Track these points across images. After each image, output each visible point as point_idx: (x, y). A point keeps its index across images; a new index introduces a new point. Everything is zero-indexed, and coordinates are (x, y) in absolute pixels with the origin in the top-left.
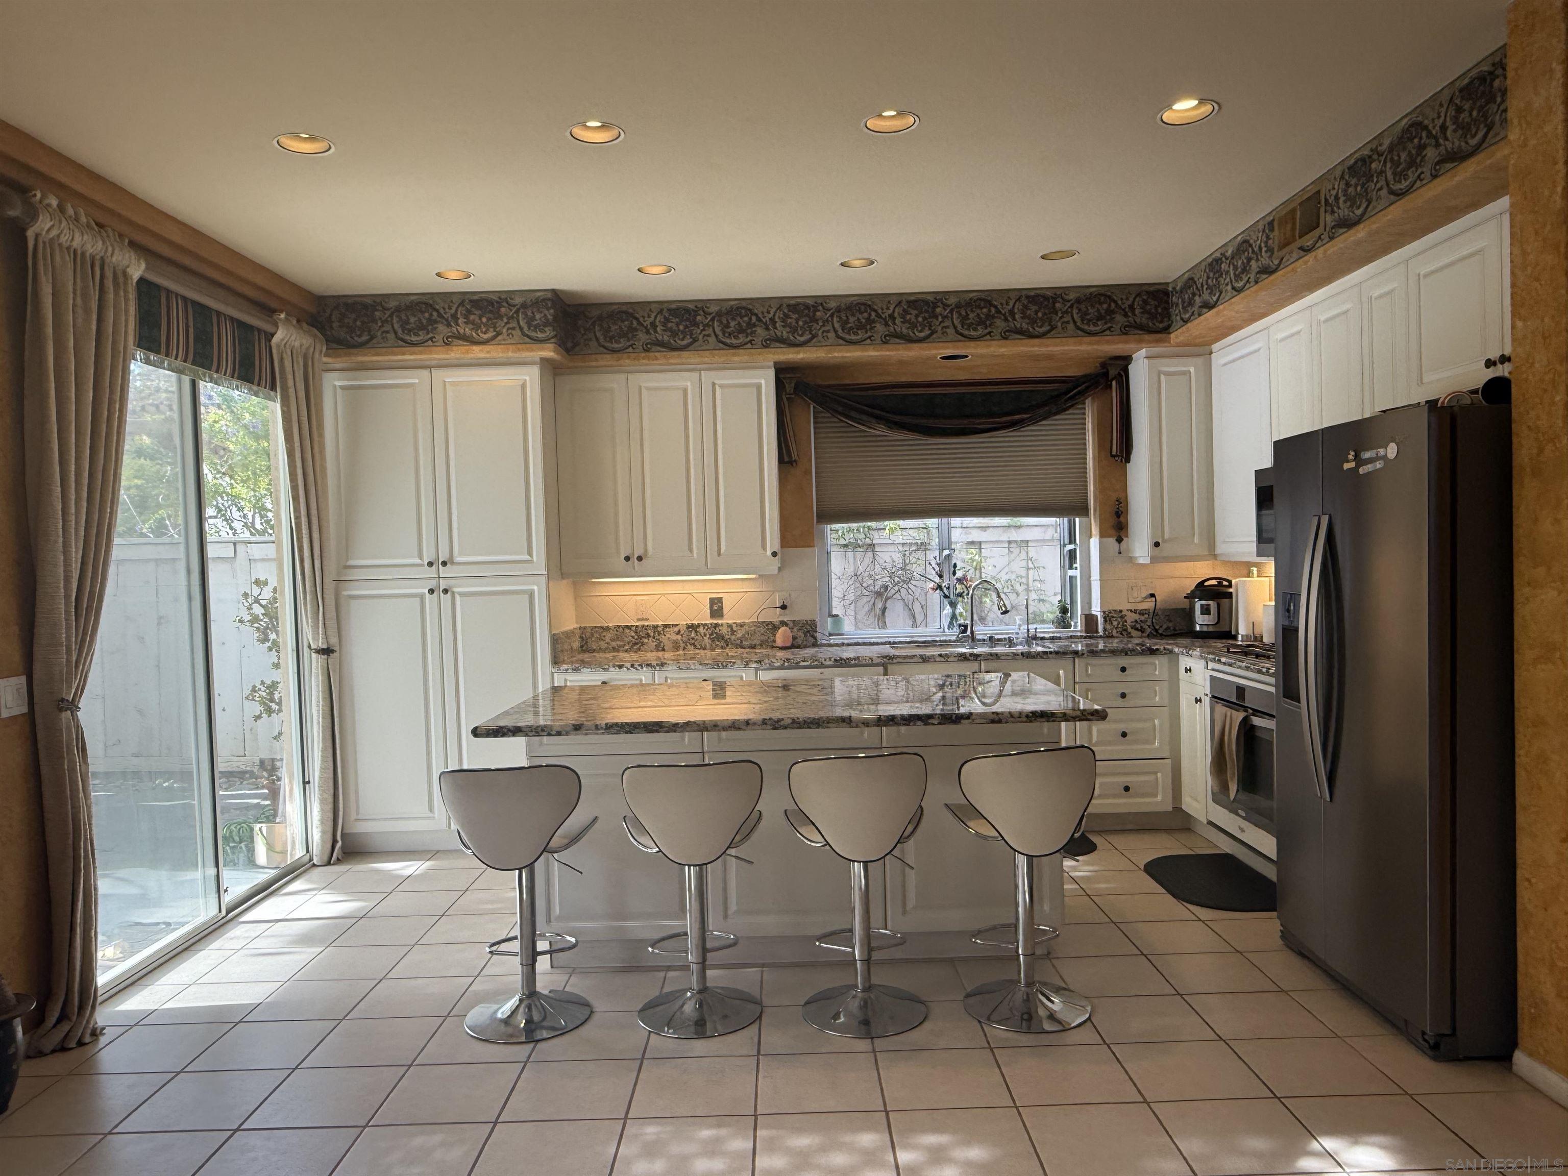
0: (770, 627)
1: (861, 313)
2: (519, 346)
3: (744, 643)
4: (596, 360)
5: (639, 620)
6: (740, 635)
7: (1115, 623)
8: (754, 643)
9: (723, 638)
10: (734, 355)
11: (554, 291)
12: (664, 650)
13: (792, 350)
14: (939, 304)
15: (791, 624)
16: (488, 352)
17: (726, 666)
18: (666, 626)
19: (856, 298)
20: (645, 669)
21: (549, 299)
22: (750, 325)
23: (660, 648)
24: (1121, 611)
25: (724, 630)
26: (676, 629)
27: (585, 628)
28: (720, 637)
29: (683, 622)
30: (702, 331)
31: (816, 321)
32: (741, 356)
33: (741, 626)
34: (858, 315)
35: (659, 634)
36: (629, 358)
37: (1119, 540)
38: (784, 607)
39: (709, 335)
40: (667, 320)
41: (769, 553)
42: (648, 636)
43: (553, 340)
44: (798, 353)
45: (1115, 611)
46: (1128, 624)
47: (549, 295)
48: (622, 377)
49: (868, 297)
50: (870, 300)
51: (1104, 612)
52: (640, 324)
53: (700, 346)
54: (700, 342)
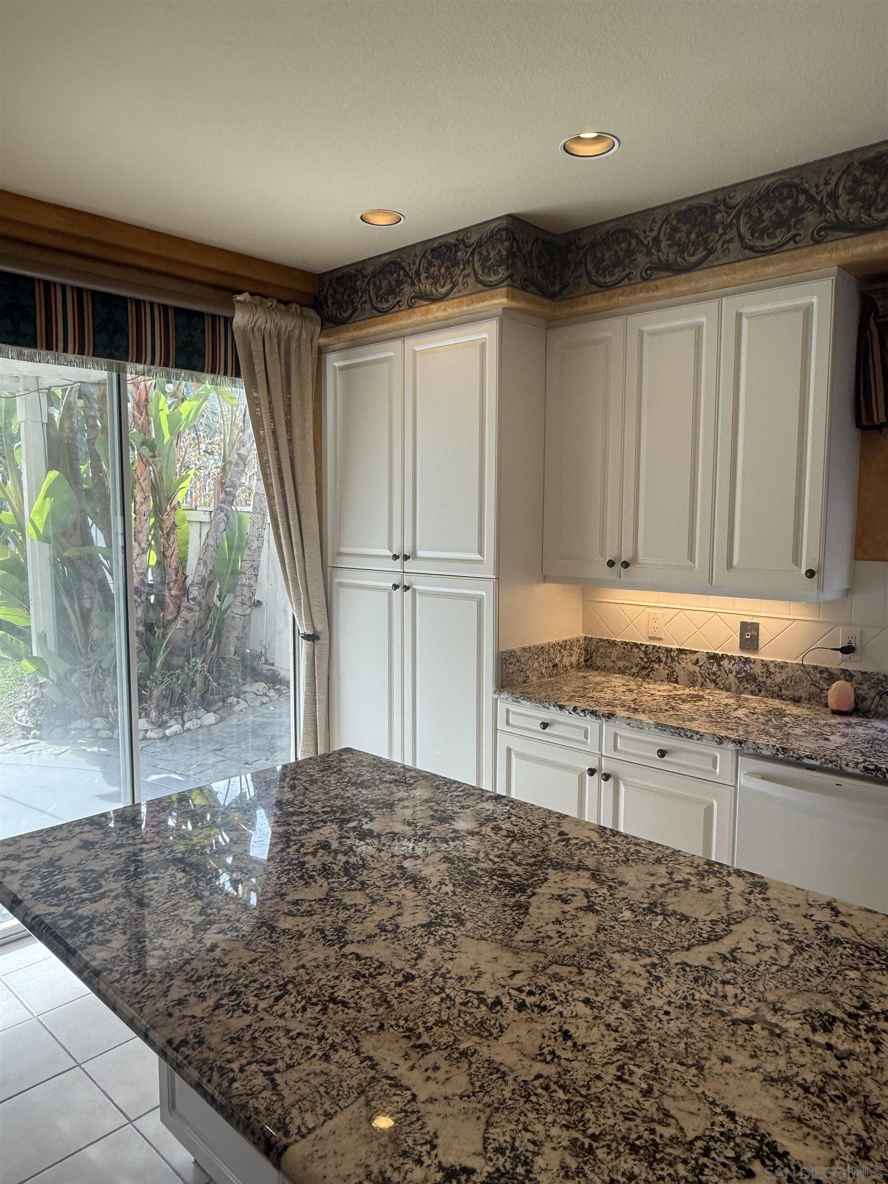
0: (825, 675)
2: (473, 296)
3: (784, 692)
4: (585, 303)
5: (651, 638)
6: (778, 680)
8: (798, 694)
9: (755, 679)
10: (766, 264)
12: (676, 682)
13: (861, 238)
15: (858, 677)
16: (445, 310)
17: (691, 737)
18: (681, 651)
20: (588, 716)
22: (796, 211)
23: (672, 678)
25: (758, 670)
26: (694, 657)
27: (591, 639)
28: (751, 678)
29: (705, 648)
30: (721, 236)
32: (774, 266)
33: (782, 667)
35: (673, 660)
36: (622, 294)
38: (847, 650)
39: (730, 241)
40: (675, 230)
41: (803, 571)
42: (659, 661)
44: (874, 242)
48: (618, 322)
52: (640, 243)
53: (717, 259)
54: (718, 253)
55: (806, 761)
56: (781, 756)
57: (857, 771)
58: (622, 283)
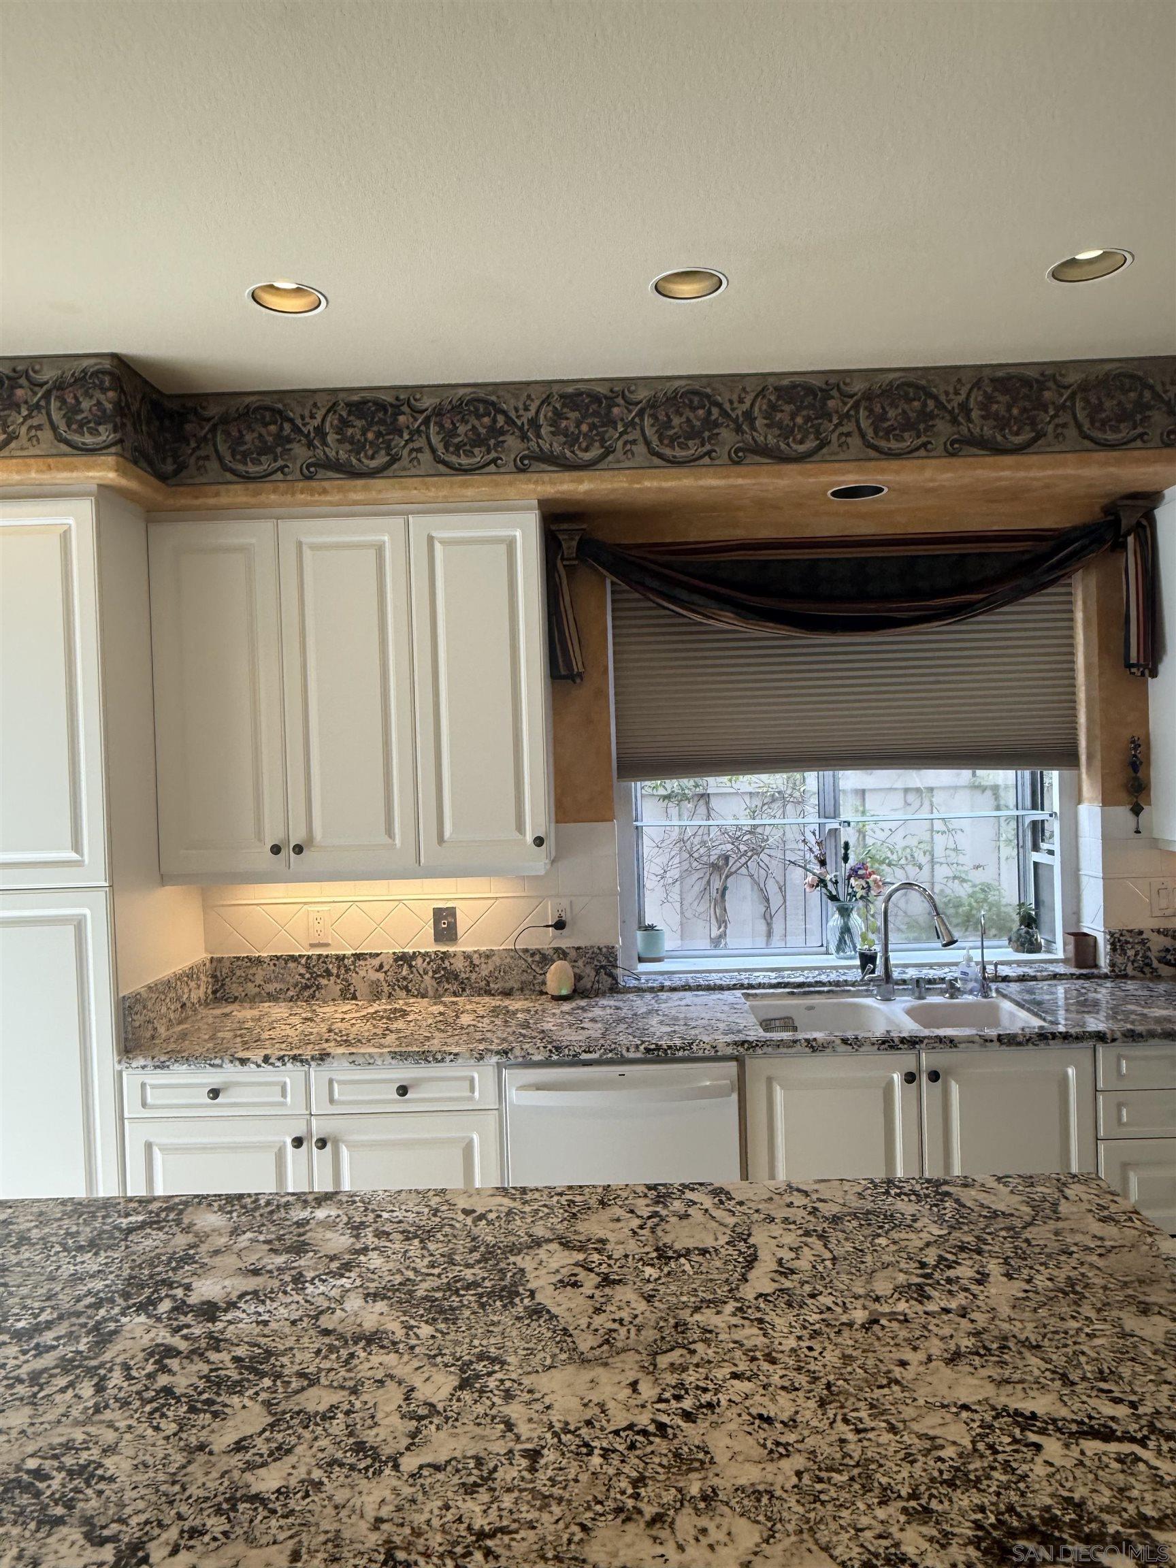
0: (537, 958)
1: (693, 409)
2: (50, 460)
3: (492, 985)
4: (217, 494)
5: (312, 946)
6: (485, 973)
7: (1131, 953)
8: (508, 985)
9: (456, 977)
10: (464, 485)
11: (114, 356)
12: (354, 998)
13: (567, 475)
14: (834, 393)
15: (573, 954)
17: (443, 1060)
18: (358, 957)
19: (683, 383)
20: (289, 1065)
21: (104, 372)
22: (495, 431)
23: (348, 994)
24: (1141, 933)
25: (459, 964)
26: (376, 962)
27: (220, 960)
28: (452, 976)
29: (389, 948)
30: (407, 442)
31: (614, 424)
32: (476, 488)
33: (488, 957)
34: (688, 413)
35: (347, 970)
36: (274, 491)
37: (1137, 810)
38: (560, 925)
39: (419, 450)
40: (345, 423)
41: (529, 838)
42: (328, 973)
43: (113, 450)
44: (581, 481)
45: (1130, 931)
46: (1153, 955)
47: (107, 364)
48: (268, 525)
49: (704, 381)
50: (709, 385)
51: (1112, 934)
52: (296, 429)
53: (404, 469)
54: (405, 462)
55: (585, 1056)
56: (555, 1057)
57: (639, 1055)
58: (274, 477)
